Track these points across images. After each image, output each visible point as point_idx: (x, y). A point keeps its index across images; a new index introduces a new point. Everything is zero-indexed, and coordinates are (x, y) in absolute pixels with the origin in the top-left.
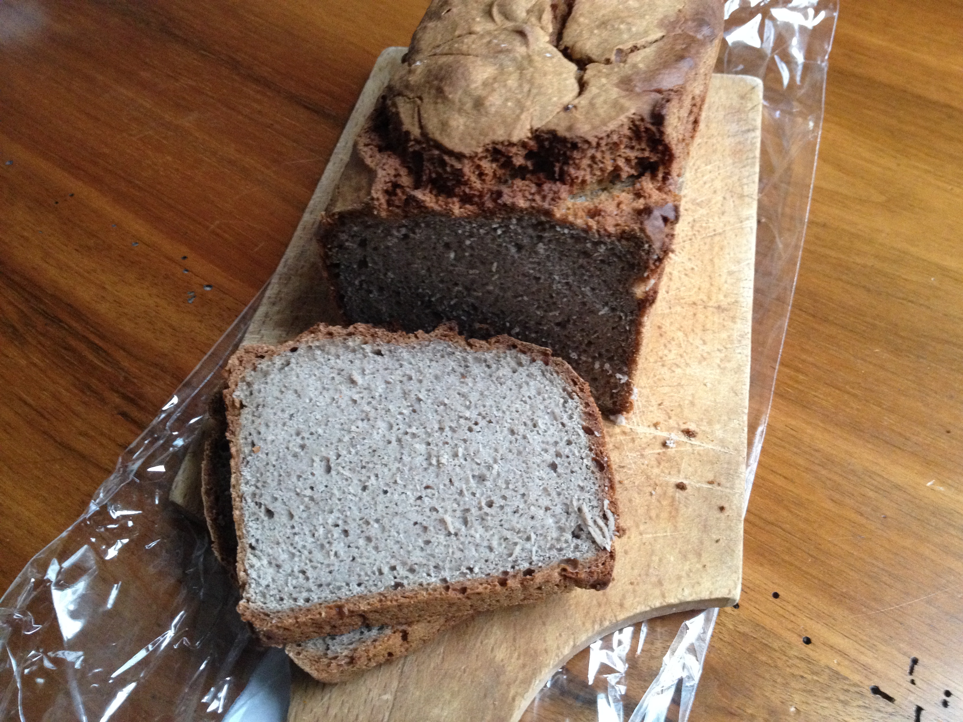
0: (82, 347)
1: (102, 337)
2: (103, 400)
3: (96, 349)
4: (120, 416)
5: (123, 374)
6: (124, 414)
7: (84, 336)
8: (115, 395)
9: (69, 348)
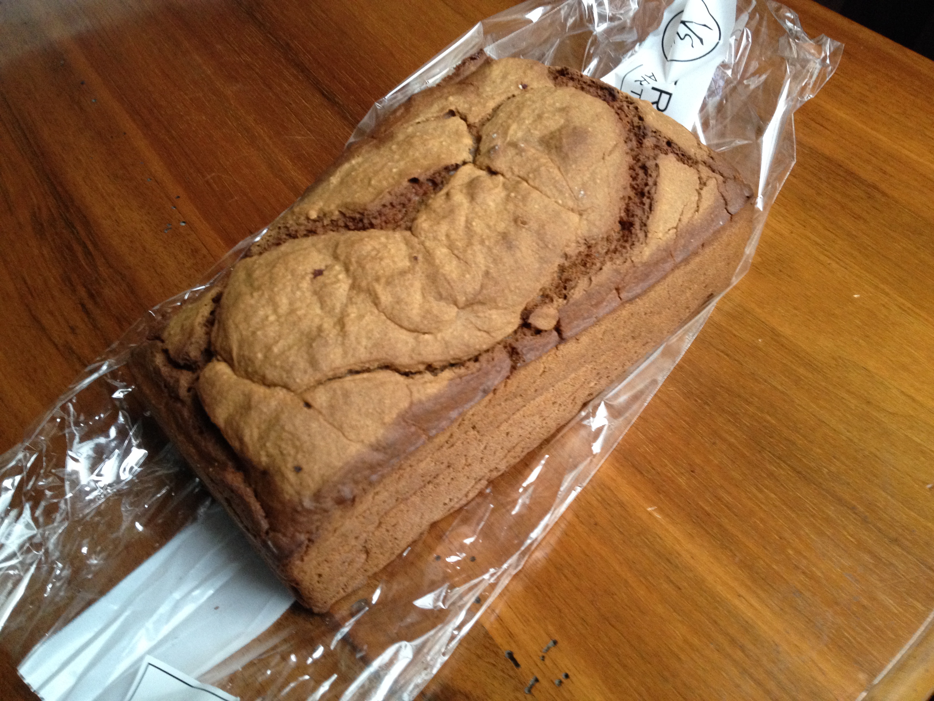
0: (78, 249)
1: (95, 245)
2: (74, 291)
3: (88, 253)
4: (79, 306)
5: (96, 275)
6: (83, 305)
7: (84, 243)
8: (84, 289)
9: (70, 249)
